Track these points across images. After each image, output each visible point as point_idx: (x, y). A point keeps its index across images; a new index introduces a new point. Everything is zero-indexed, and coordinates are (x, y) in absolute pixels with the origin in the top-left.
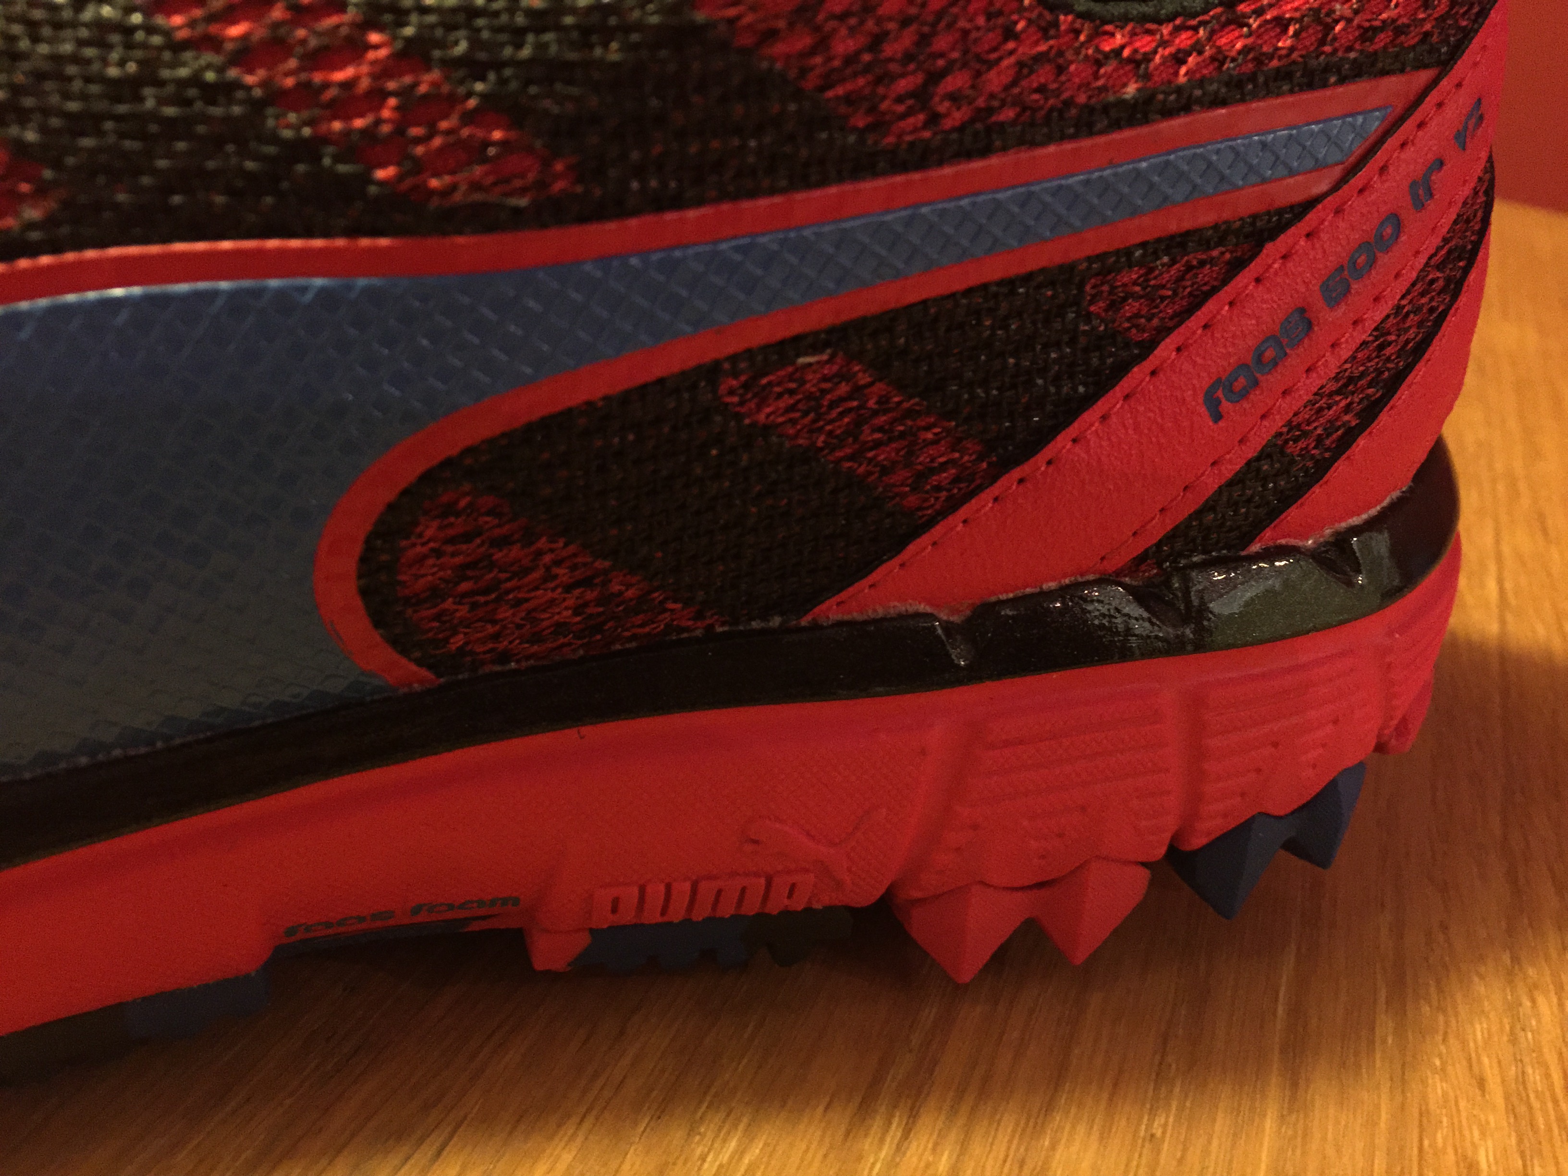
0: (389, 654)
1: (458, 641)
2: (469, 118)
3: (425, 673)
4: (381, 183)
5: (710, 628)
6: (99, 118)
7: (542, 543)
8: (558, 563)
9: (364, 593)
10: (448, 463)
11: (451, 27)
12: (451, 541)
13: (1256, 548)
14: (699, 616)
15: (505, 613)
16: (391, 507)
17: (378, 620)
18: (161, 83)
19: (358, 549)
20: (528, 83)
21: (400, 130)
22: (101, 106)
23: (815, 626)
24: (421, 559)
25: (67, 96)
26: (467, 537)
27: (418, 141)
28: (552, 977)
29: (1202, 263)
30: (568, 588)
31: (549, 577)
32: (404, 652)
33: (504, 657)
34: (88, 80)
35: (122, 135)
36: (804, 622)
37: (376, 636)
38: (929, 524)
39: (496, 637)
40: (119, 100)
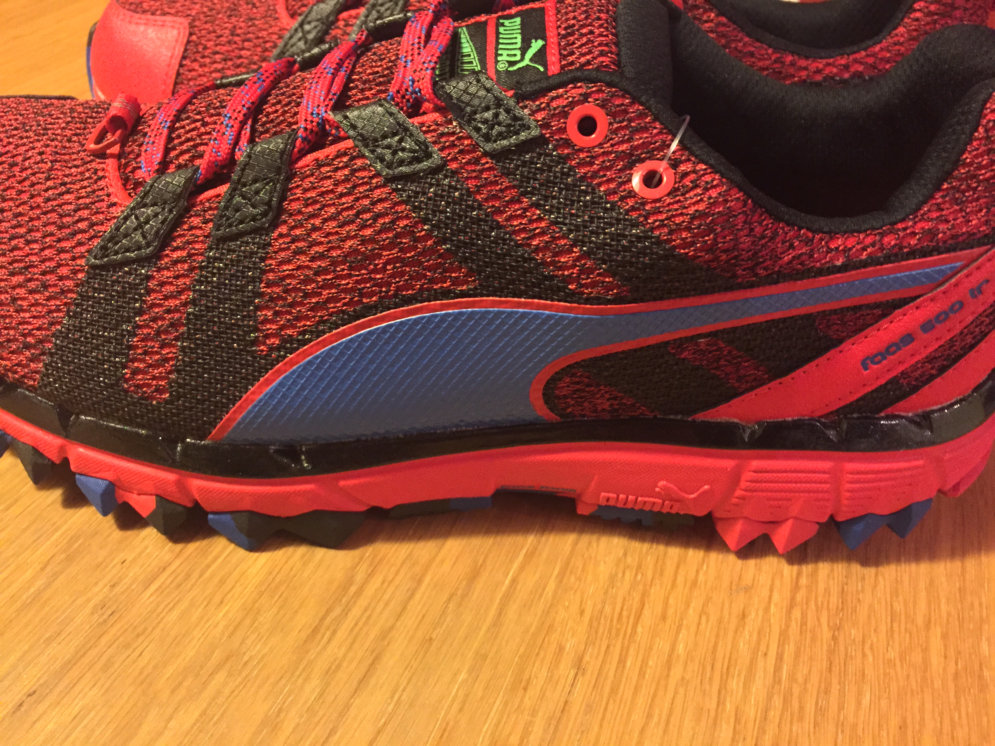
0: (548, 411)
1: (570, 410)
2: (599, 275)
3: (558, 418)
4: (571, 290)
5: (655, 416)
6: (493, 263)
7: (602, 387)
8: (606, 393)
9: (544, 394)
10: (577, 363)
11: (598, 249)
12: (573, 383)
13: (883, 414)
14: (653, 411)
15: (586, 404)
16: (557, 373)
17: (546, 402)
18: (511, 256)
19: (544, 383)
20: (618, 267)
21: (579, 277)
22: (494, 260)
23: (694, 421)
24: (563, 387)
25: (485, 257)
26: (578, 383)
27: (583, 279)
28: (582, 516)
29: (868, 315)
30: (608, 400)
31: (602, 396)
32: (552, 411)
33: (584, 416)
34: (491, 252)
35: (499, 269)
36: (690, 419)
37: (545, 407)
38: (742, 393)
39: (582, 410)
40: (499, 259)
